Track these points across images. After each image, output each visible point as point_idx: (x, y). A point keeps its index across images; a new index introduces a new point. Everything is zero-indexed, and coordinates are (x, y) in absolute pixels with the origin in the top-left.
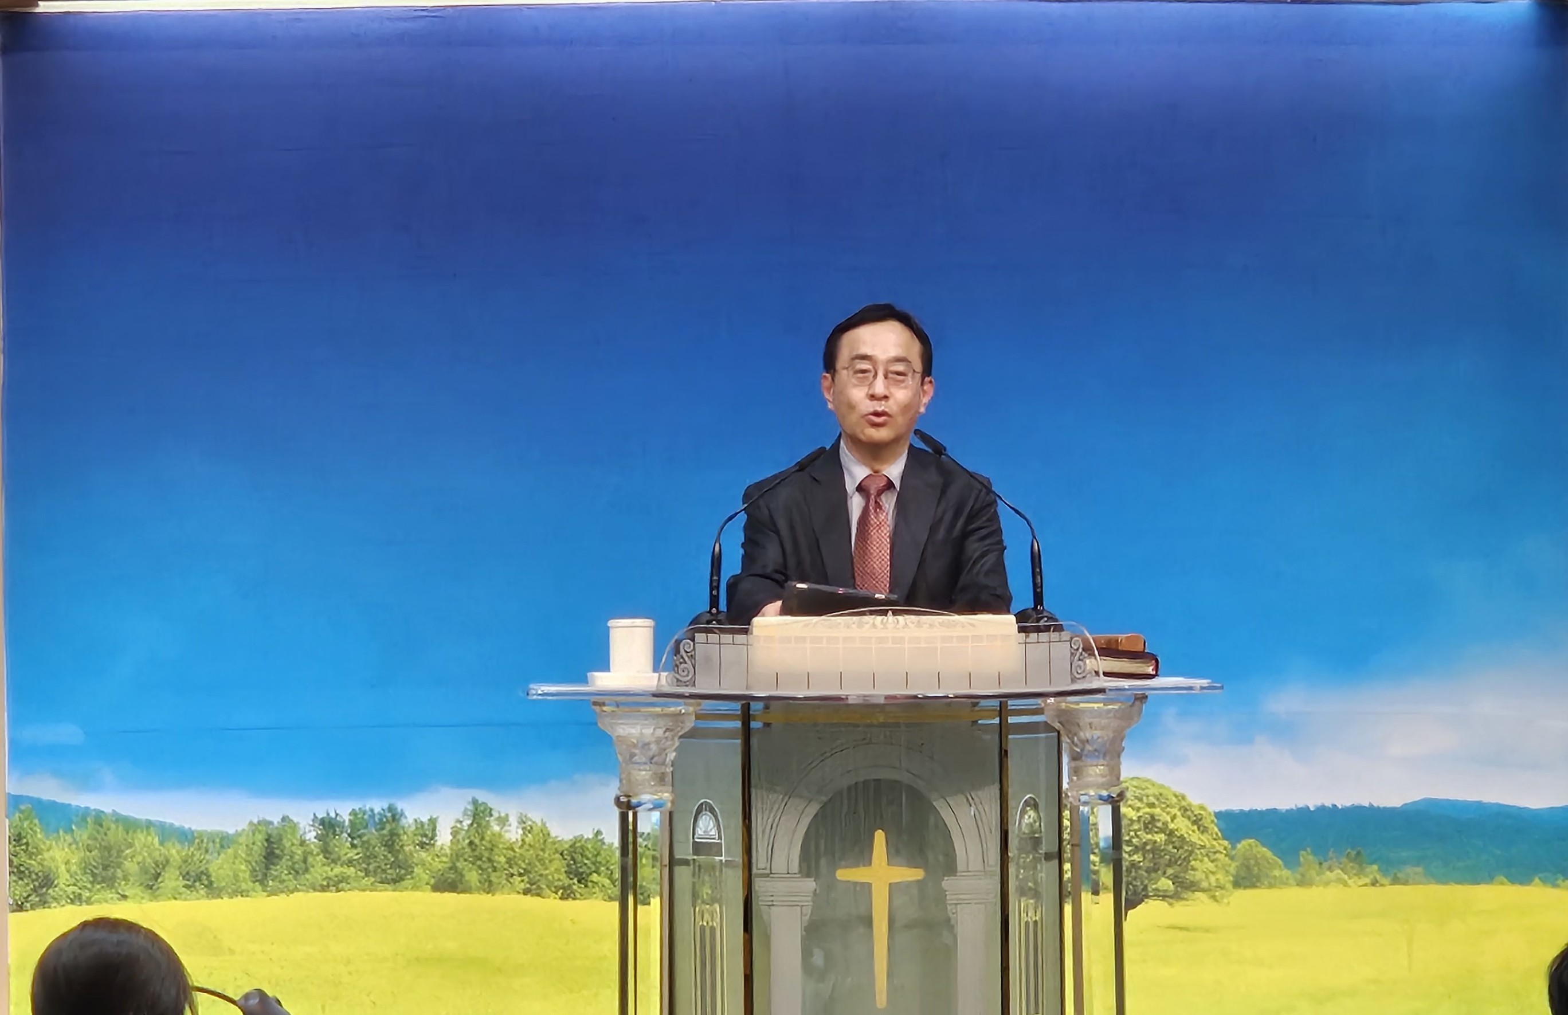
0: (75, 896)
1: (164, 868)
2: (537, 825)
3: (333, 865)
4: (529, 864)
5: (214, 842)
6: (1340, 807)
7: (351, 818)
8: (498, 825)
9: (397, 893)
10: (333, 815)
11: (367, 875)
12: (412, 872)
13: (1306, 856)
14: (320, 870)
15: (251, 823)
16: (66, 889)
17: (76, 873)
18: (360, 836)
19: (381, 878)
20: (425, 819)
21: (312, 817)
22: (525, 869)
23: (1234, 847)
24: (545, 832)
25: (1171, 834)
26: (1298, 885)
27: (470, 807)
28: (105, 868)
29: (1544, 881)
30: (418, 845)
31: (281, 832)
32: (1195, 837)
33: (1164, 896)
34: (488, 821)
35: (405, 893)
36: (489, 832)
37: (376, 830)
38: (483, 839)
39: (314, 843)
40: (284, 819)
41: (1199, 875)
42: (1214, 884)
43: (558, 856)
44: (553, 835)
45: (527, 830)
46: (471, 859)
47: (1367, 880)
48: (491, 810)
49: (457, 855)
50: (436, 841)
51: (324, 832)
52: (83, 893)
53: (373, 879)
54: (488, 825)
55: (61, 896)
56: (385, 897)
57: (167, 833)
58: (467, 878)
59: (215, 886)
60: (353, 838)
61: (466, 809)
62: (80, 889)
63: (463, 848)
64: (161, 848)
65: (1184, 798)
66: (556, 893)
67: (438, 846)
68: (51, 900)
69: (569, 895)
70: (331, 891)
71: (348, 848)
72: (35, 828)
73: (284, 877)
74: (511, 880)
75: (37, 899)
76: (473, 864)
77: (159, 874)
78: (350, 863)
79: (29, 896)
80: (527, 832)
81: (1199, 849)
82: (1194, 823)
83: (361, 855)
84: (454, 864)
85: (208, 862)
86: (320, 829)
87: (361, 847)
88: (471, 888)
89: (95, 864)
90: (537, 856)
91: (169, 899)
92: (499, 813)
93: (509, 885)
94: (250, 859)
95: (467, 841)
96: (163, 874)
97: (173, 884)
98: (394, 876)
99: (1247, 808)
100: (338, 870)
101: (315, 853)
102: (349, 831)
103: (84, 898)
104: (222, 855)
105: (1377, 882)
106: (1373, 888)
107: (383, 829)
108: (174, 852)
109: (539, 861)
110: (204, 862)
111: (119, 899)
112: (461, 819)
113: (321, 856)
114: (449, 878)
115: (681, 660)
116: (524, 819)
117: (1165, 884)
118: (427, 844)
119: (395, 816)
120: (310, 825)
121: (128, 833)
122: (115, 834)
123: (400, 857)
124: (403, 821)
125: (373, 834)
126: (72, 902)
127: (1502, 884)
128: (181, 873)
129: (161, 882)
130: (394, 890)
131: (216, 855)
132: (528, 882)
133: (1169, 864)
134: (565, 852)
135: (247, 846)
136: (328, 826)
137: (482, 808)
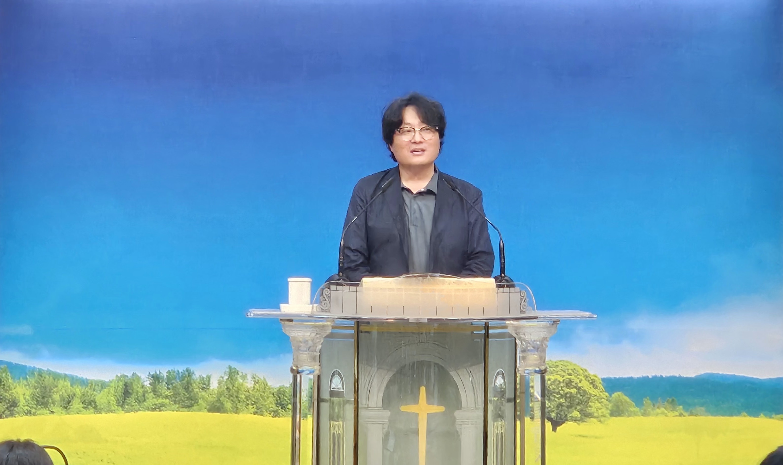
0: (28, 412)
1: (73, 398)
2: (261, 379)
3: (158, 398)
4: (257, 399)
5: (98, 385)
6: (664, 376)
7: (167, 374)
8: (242, 379)
9: (190, 413)
10: (158, 373)
11: (175, 403)
12: (197, 403)
13: (647, 401)
14: (151, 400)
15: (117, 376)
16: (24, 408)
17: (28, 400)
18: (171, 384)
19: (182, 405)
20: (205, 376)
21: (148, 374)
22: (254, 401)
23: (611, 395)
24: (265, 383)
25: (579, 389)
26: (642, 415)
27: (228, 370)
28: (43, 398)
29: (766, 415)
30: (201, 388)
31: (132, 381)
32: (592, 391)
33: (575, 420)
34: (236, 377)
35: (194, 412)
36: (237, 383)
37: (180, 381)
38: (233, 386)
39: (148, 387)
40: (134, 374)
41: (593, 410)
42: (600, 414)
43: (271, 395)
44: (269, 384)
45: (256, 382)
46: (227, 396)
47: (678, 414)
48: (238, 371)
49: (220, 394)
50: (210, 386)
51: (154, 381)
52: (32, 410)
53: (178, 406)
54: (236, 379)
55: (20, 411)
56: (185, 414)
57: (74, 381)
58: (226, 405)
59: (98, 407)
60: (168, 385)
61: (225, 371)
62: (31, 408)
63: (224, 391)
64: (71, 388)
65: (586, 370)
66: (270, 414)
67: (211, 389)
68: (15, 413)
69: (276, 415)
70: (157, 411)
71: (166, 390)
72: (8, 377)
73: (133, 404)
74: (247, 407)
75: (9, 413)
76: (229, 399)
77: (70, 402)
78: (167, 397)
79: (5, 411)
80: (256, 383)
81: (593, 396)
82: (591, 383)
83: (172, 393)
84: (219, 399)
85: (95, 396)
86: (152, 380)
87: (172, 389)
88: (227, 410)
89: (38, 395)
90: (261, 395)
91: (75, 414)
92: (242, 373)
93: (247, 410)
94: (116, 394)
95: (226, 387)
96: (72, 401)
97: (78, 406)
98: (189, 404)
99: (617, 377)
100: (160, 400)
101: (149, 392)
102: (166, 381)
103: (32, 413)
104: (102, 392)
105: (682, 414)
106: (680, 418)
107: (183, 380)
108: (78, 390)
109: (262, 397)
110: (93, 396)
111: (50, 413)
112: (223, 375)
113: (152, 394)
114: (216, 405)
115: (324, 299)
116: (255, 377)
117: (576, 414)
118: (205, 388)
119: (189, 374)
120: (147, 378)
121: (54, 380)
122: (48, 380)
123: (192, 394)
124: (194, 376)
125: (178, 383)
126: (26, 414)
127: (745, 416)
128: (81, 401)
129: (72, 405)
130: (189, 411)
131: (99, 392)
132: (256, 408)
133: (578, 404)
134: (275, 393)
135: (115, 387)
136: (156, 378)
137: (234, 371)
